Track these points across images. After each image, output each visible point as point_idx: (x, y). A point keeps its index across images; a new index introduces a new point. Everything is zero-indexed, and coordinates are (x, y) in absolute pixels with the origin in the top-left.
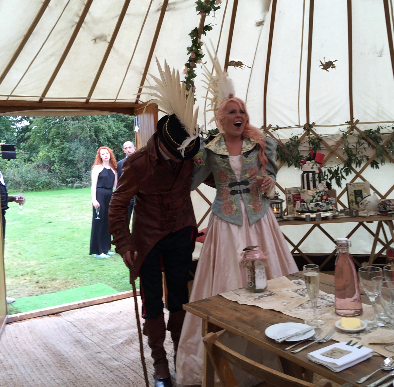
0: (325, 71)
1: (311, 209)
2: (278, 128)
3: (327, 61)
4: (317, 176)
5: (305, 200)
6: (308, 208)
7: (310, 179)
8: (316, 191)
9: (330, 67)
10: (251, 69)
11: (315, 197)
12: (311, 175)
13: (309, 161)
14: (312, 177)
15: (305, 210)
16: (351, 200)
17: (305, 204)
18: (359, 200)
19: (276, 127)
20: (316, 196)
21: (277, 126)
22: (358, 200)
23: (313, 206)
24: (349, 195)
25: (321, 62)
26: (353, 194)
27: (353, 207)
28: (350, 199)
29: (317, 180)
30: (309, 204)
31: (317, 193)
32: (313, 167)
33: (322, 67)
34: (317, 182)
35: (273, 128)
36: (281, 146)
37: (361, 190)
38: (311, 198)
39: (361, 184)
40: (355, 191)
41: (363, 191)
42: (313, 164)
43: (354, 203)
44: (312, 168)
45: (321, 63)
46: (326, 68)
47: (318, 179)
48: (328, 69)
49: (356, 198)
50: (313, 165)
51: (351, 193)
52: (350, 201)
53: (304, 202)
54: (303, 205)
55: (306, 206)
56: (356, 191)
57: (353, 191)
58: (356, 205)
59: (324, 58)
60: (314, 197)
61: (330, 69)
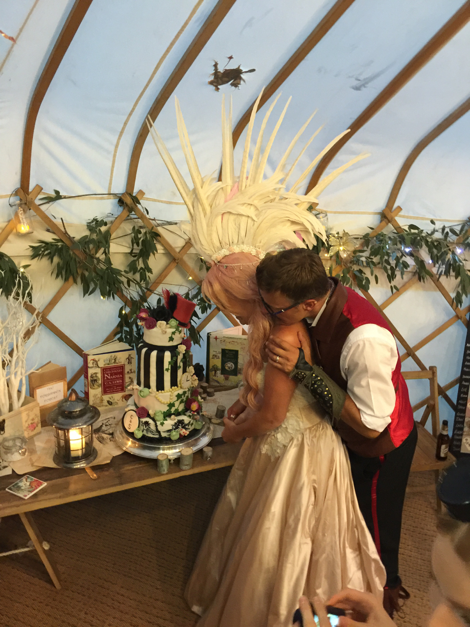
0: (213, 88)
1: (163, 435)
2: (58, 196)
3: (232, 66)
4: (180, 357)
5: (151, 412)
6: (159, 432)
7: (166, 365)
8: (176, 393)
9: (227, 82)
10: (11, 42)
11: (174, 406)
12: (167, 355)
13: (164, 323)
14: (170, 363)
15: (150, 435)
16: (213, 367)
17: (151, 421)
18: (229, 367)
19: (53, 194)
20: (177, 404)
21: (57, 192)
22: (227, 368)
23: (171, 428)
24: (211, 356)
25: (216, 65)
26: (220, 356)
27: (215, 378)
28: (211, 365)
29: (180, 367)
30: (162, 424)
31: (179, 396)
32: (173, 336)
33: (212, 78)
34: (180, 372)
35: (44, 193)
36: (67, 242)
37: (237, 352)
38: (166, 408)
39: (239, 341)
40: (224, 351)
41: (239, 353)
42: (174, 330)
43: (219, 372)
44: (171, 339)
45: (214, 68)
46: (220, 81)
47: (182, 364)
48: (219, 87)
49: (223, 363)
50: (173, 333)
51: (214, 353)
52: (211, 367)
53: (149, 416)
54: (147, 423)
55: (153, 427)
56: (227, 352)
57: (221, 351)
58: (222, 376)
59: (231, 58)
60: (171, 405)
61: (226, 88)
